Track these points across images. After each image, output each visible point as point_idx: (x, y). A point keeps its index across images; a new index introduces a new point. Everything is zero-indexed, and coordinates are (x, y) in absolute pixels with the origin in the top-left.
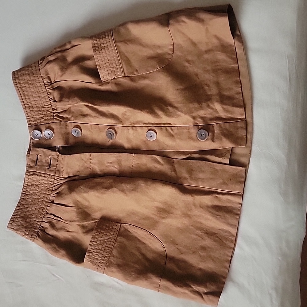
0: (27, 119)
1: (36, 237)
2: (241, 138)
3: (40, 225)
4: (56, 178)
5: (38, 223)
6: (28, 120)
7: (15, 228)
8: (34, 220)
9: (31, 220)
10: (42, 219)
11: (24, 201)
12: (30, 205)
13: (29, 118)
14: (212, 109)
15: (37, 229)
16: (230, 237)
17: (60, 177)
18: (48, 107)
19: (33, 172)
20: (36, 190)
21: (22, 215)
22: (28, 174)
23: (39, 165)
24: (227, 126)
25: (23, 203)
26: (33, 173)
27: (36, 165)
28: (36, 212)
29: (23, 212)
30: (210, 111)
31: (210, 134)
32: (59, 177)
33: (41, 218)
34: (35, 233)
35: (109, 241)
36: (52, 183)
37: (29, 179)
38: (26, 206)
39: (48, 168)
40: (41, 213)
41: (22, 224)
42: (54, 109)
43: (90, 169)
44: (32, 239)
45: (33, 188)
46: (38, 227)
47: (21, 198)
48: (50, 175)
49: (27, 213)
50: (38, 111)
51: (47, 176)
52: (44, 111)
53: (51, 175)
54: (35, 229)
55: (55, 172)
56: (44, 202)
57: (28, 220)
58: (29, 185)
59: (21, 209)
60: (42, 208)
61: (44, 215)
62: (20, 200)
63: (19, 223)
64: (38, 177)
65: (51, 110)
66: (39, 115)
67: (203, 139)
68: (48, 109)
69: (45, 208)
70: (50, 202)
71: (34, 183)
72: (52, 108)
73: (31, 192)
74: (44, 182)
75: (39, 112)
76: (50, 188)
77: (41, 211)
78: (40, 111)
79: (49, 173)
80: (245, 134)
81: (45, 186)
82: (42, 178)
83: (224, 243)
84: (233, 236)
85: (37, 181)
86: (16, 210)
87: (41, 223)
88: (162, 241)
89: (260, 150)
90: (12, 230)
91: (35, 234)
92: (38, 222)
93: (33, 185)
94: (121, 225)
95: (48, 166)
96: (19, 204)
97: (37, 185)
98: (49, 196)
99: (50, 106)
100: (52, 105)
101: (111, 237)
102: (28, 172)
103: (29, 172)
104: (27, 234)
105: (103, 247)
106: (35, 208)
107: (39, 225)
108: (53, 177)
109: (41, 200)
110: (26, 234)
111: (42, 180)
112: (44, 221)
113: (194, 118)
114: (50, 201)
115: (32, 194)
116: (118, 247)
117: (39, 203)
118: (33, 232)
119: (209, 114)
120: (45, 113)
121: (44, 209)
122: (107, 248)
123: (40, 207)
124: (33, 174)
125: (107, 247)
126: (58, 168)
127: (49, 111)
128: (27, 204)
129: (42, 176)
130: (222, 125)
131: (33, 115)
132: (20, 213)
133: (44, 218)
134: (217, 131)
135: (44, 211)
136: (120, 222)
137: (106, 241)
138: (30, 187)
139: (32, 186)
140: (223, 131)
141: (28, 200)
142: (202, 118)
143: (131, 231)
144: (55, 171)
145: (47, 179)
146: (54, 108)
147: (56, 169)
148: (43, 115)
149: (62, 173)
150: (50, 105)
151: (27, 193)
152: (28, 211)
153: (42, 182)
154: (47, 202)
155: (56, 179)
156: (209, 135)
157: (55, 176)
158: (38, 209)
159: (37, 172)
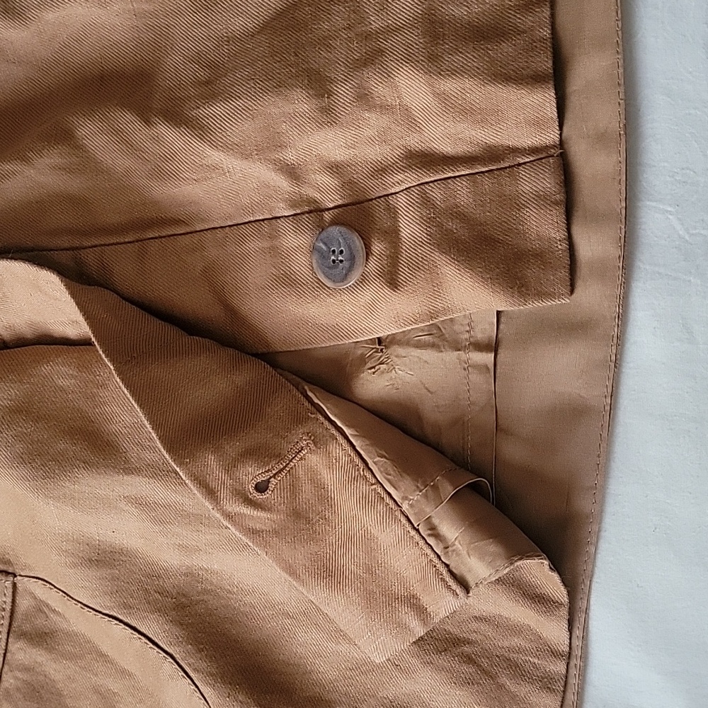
2: (540, 256)
14: (385, 108)
16: (536, 661)
24: (463, 194)
30: (374, 122)
31: (378, 247)
67: (344, 278)
80: (563, 234)
83: (509, 691)
84: (555, 654)
88: (195, 670)
89: (687, 230)
94: (14, 585)
113: (292, 172)
116: (18, 689)
119: (371, 140)
130: (436, 194)
134: (410, 228)
136: (10, 570)
140: (440, 226)
142: (335, 168)
156: (368, 253)
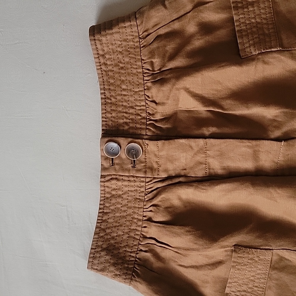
0: (103, 121)
1: (133, 278)
3: (136, 258)
4: (148, 180)
5: (132, 255)
6: (104, 123)
7: (99, 268)
8: (125, 251)
9: (121, 251)
10: (137, 247)
11: (103, 224)
12: (114, 229)
13: (106, 121)
15: (131, 264)
17: (155, 178)
18: (141, 110)
19: (111, 175)
20: (118, 203)
21: (104, 246)
22: (103, 180)
23: (117, 164)
25: (102, 227)
26: (110, 177)
27: (113, 164)
28: (125, 237)
29: (106, 241)
32: (152, 179)
33: (135, 245)
34: (130, 271)
35: (258, 278)
36: (143, 189)
37: (106, 188)
38: (108, 231)
39: (132, 167)
40: (134, 238)
41: (108, 260)
42: (149, 114)
43: (204, 166)
44: (126, 281)
45: (113, 201)
46: (133, 261)
47: (98, 220)
48: (137, 177)
49: (112, 242)
50: (123, 112)
51: (132, 179)
52: (132, 114)
53: (139, 177)
54: (129, 264)
55: (145, 172)
56: (135, 221)
57: (115, 252)
58: (107, 198)
59: (102, 236)
60: (134, 229)
61: (140, 240)
62: (97, 223)
63: (102, 259)
64: (120, 183)
65: (144, 115)
66: (123, 119)
68: (139, 112)
69: (140, 229)
70: (145, 220)
71: (114, 193)
72: (146, 112)
73: (112, 208)
74: (130, 189)
75: (125, 115)
76: (141, 198)
77: (132, 234)
78: (126, 113)
79: (135, 174)
81: (131, 196)
82: (126, 183)
85: (119, 189)
86: (94, 240)
87: (137, 253)
90: (95, 271)
91: (131, 273)
92: (131, 252)
93: (113, 196)
95: (132, 163)
96: (98, 230)
97: (120, 196)
98: (142, 210)
99: (144, 108)
100: (147, 106)
101: (259, 272)
102: (102, 177)
103: (105, 177)
104: (119, 275)
105: (250, 288)
106: (123, 232)
107: (133, 257)
108: (142, 179)
109: (129, 218)
110: (116, 275)
111: (126, 186)
112: (141, 250)
114: (145, 218)
115: (112, 210)
117: (128, 223)
118: (127, 270)
120: (133, 117)
121: (138, 231)
122: (256, 289)
123: (130, 229)
124: (112, 179)
125: (256, 287)
126: (148, 164)
127: (141, 116)
128: (109, 228)
129: (125, 180)
131: (114, 117)
132: (102, 243)
133: (140, 244)
135: (137, 235)
137: (252, 278)
138: (109, 200)
139: (112, 198)
141: (109, 221)
143: (290, 259)
144: (144, 170)
145: (132, 184)
146: (148, 112)
147: (145, 166)
148: (129, 119)
149: (157, 171)
150: (143, 106)
151: (105, 211)
152: (113, 238)
153: (126, 189)
154: (140, 220)
155: (147, 182)
157: (145, 177)
158: (127, 233)
159: (117, 175)
